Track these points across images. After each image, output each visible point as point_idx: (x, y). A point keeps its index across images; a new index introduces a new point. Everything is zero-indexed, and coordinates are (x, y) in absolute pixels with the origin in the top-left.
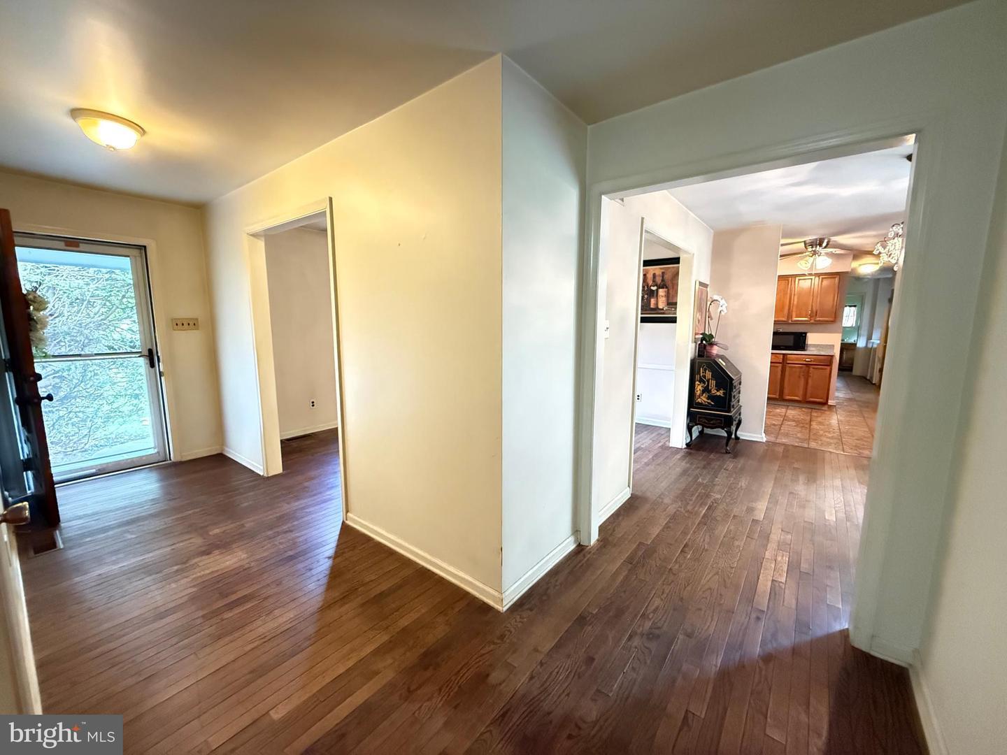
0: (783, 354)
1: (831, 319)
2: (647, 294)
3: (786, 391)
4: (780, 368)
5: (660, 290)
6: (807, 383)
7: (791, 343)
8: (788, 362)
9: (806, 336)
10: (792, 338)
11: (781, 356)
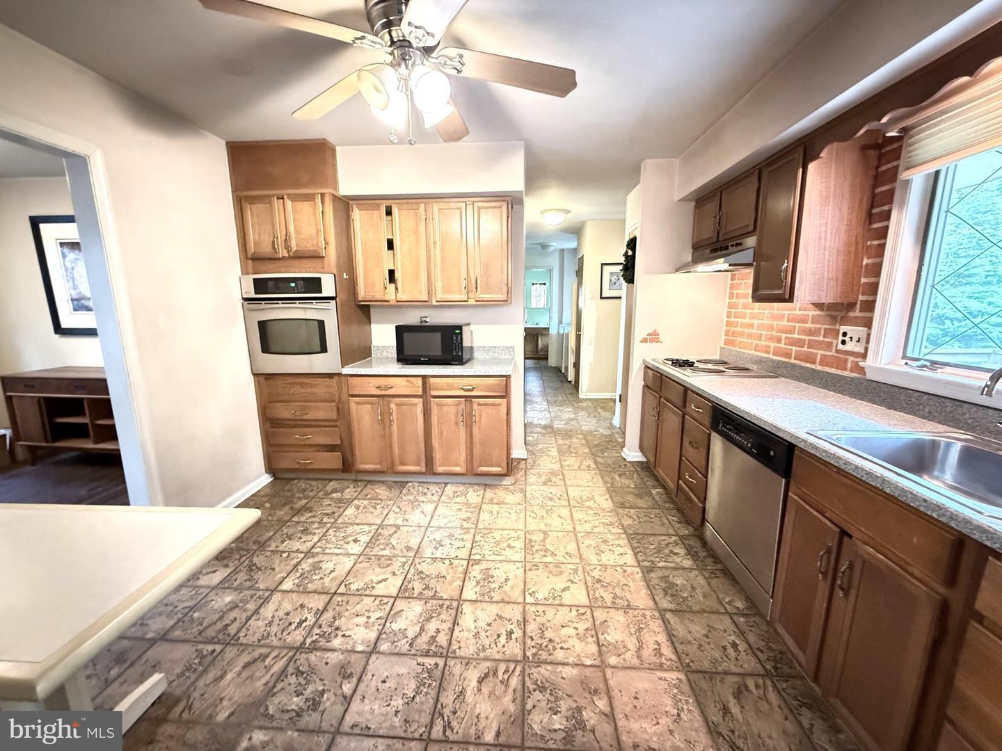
0: (424, 377)
1: (502, 297)
3: (438, 455)
4: (420, 408)
6: (470, 435)
7: (437, 352)
8: (434, 393)
9: (461, 334)
10: (438, 336)
11: (419, 381)
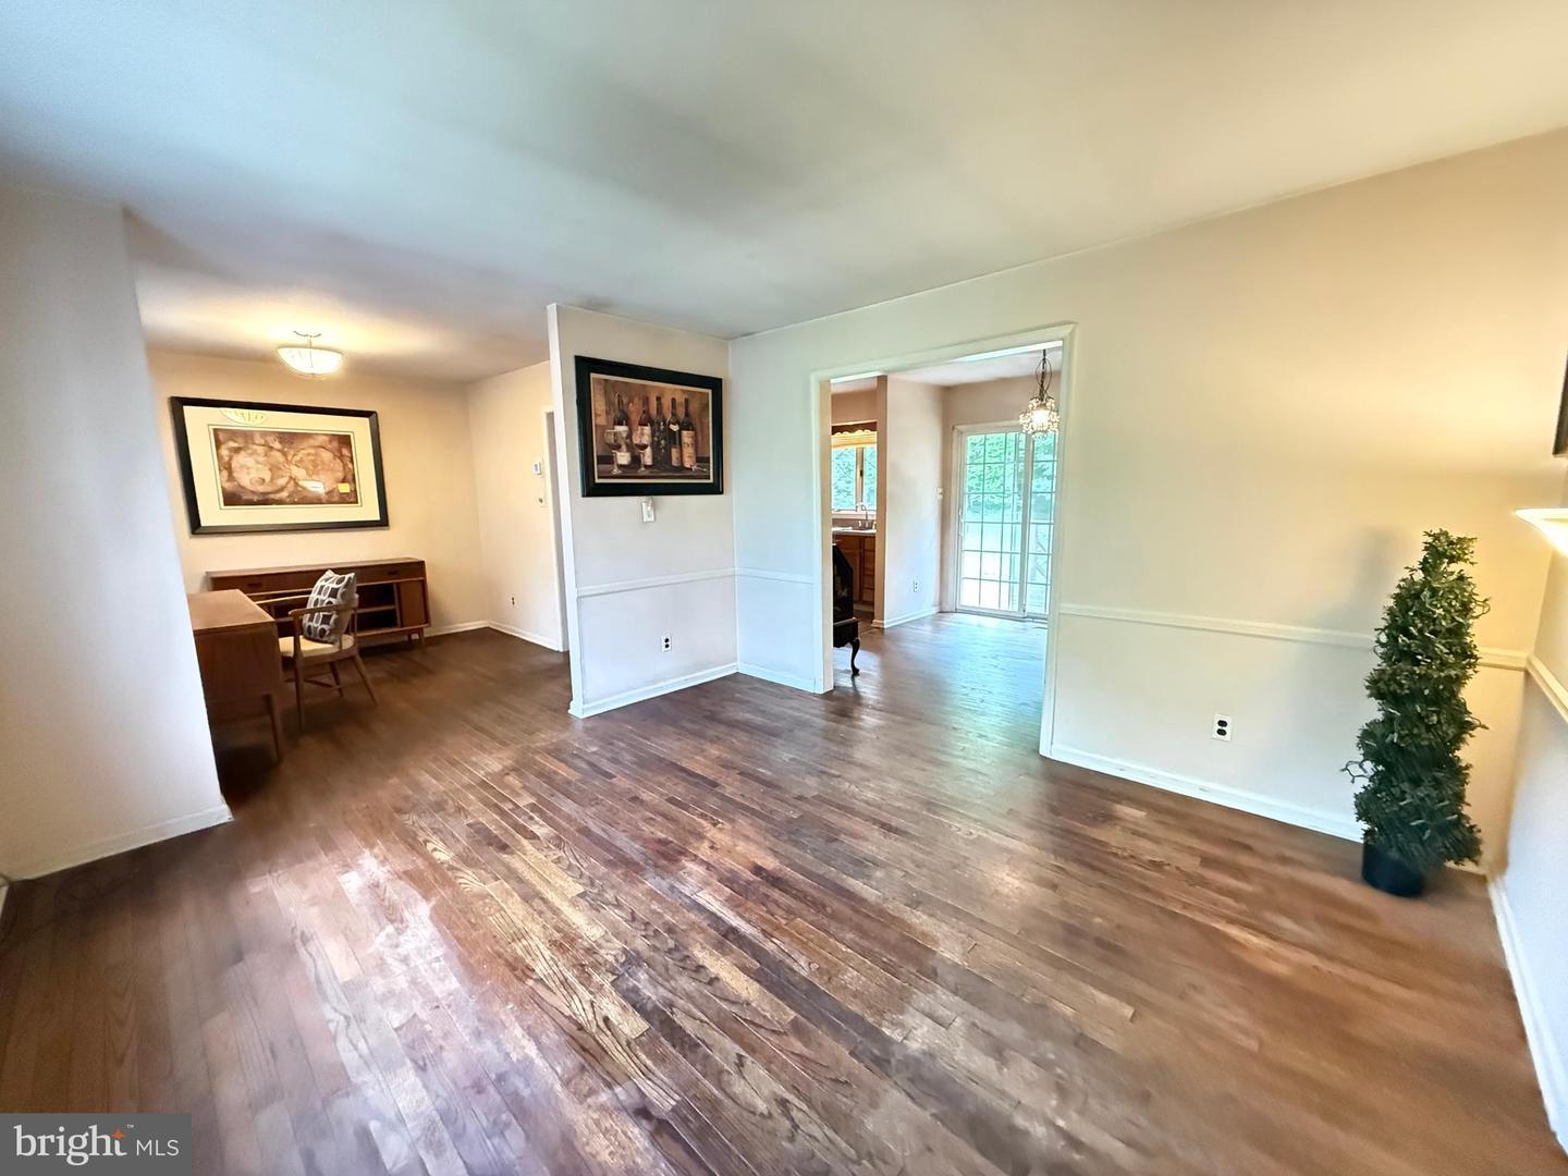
2: (665, 439)
5: (685, 433)
